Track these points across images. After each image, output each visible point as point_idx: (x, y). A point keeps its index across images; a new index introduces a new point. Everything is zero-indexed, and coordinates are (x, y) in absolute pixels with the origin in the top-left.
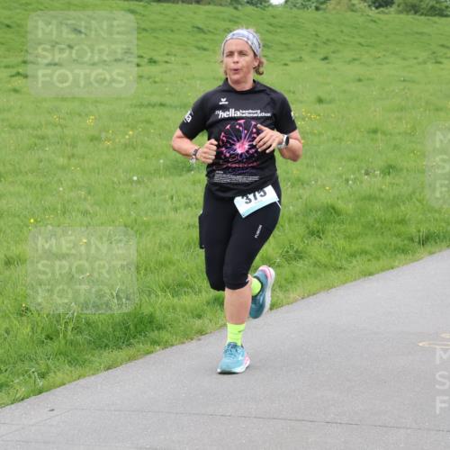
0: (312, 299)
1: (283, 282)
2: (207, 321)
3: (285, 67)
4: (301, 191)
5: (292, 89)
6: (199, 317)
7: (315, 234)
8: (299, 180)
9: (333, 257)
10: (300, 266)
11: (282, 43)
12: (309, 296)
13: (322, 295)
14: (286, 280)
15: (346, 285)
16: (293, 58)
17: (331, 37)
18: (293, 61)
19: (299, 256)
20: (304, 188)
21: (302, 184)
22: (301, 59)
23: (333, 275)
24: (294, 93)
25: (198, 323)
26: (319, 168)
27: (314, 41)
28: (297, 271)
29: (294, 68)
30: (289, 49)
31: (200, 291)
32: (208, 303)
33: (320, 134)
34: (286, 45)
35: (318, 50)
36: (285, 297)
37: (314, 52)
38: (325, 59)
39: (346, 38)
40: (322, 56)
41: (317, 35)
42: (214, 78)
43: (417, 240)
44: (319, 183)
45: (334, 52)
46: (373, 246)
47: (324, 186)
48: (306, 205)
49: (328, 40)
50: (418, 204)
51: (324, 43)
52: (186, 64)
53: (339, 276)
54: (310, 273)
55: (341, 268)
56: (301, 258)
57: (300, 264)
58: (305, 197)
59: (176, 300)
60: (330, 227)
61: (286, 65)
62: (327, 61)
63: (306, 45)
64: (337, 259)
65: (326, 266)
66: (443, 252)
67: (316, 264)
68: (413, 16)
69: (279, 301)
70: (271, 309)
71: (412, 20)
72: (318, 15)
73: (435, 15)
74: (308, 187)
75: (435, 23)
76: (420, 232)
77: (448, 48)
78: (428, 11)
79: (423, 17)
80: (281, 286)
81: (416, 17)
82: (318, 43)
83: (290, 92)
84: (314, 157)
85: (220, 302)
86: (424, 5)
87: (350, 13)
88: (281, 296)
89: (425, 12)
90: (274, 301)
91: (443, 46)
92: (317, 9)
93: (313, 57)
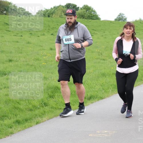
0: (51, 120)
1: (41, 114)
2: (13, 129)
3: (38, 37)
5: (41, 45)
6: (11, 128)
7: (51, 97)
9: (58, 105)
10: (47, 108)
12: (50, 119)
13: (55, 119)
14: (42, 113)
16: (41, 34)
17: (54, 27)
19: (46, 105)
20: (47, 81)
21: (46, 79)
22: (44, 35)
24: (42, 46)
25: (10, 130)
26: (52, 73)
27: (48, 28)
28: (45, 110)
29: (42, 38)
30: (40, 31)
31: (11, 118)
32: (14, 123)
33: (52, 61)
35: (50, 31)
36: (42, 120)
37: (48, 32)
38: (52, 34)
40: (51, 33)
41: (49, 26)
42: (13, 42)
43: (87, 98)
44: (52, 79)
45: (55, 32)
46: (72, 101)
47: (54, 80)
48: (48, 87)
49: (53, 28)
50: (87, 85)
51: (52, 29)
55: (61, 109)
56: (47, 105)
57: (46, 108)
58: (47, 84)
59: (2, 122)
60: (56, 94)
61: (39, 36)
62: (53, 35)
63: (46, 29)
65: (56, 108)
66: (96, 102)
67: (52, 108)
68: (82, 19)
69: (40, 121)
70: (37, 124)
71: (82, 21)
72: (49, 19)
73: (90, 19)
74: (48, 80)
75: (90, 21)
76: (88, 95)
77: (95, 30)
78: (88, 18)
79: (86, 20)
80: (40, 116)
81: (84, 19)
82: (50, 29)
83: (40, 46)
84: (50, 69)
85: (18, 122)
86: (86, 15)
87: (60, 18)
88: (40, 119)
89: (86, 18)
90: (38, 121)
91: (93, 30)
92: (49, 16)
93: (48, 34)
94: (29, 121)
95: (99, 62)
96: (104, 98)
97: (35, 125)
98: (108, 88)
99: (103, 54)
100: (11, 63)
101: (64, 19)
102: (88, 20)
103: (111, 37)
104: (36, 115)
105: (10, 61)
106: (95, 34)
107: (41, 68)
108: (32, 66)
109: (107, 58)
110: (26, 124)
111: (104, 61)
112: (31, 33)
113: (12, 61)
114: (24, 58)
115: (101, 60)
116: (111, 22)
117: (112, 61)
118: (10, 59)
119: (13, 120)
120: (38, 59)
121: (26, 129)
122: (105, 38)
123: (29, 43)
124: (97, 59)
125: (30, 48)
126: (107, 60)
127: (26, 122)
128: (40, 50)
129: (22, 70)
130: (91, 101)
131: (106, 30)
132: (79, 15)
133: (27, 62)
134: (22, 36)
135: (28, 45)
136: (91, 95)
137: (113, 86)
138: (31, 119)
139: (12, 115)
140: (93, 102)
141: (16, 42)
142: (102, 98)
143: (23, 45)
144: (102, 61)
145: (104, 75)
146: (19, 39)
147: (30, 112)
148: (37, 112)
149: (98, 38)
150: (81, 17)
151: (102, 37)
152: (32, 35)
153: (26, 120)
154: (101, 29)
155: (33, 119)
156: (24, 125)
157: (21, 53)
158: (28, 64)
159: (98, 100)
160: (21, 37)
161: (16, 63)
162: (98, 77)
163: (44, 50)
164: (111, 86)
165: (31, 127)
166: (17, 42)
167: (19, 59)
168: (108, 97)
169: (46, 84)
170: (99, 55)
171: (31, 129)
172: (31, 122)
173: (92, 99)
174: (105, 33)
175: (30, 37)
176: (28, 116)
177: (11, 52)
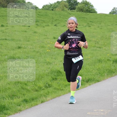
0: (54, 100)
3: (43, 28)
4: (49, 66)
6: (20, 106)
7: (54, 79)
8: (49, 62)
9: (60, 86)
10: (50, 89)
11: (42, 20)
12: (53, 99)
13: (57, 98)
14: (46, 94)
15: (65, 95)
16: (46, 25)
17: (57, 19)
18: (46, 26)
19: (50, 86)
21: (50, 64)
22: (48, 26)
23: (60, 92)
24: (46, 36)
25: (19, 108)
26: (55, 59)
27: (52, 20)
28: (49, 91)
29: (46, 28)
30: (45, 22)
32: (22, 101)
34: (44, 21)
35: (53, 22)
36: (46, 99)
38: (56, 25)
39: (62, 19)
40: (55, 25)
41: (53, 18)
42: (22, 31)
43: (85, 81)
44: (55, 63)
45: (58, 23)
47: (57, 64)
48: (51, 71)
49: (56, 20)
50: (85, 70)
51: (55, 20)
52: (13, 27)
53: (62, 92)
54: (53, 92)
55: (63, 90)
59: (12, 100)
60: (59, 77)
61: (44, 27)
62: (56, 26)
63: (50, 21)
64: (61, 87)
65: (58, 89)
66: (93, 85)
67: (55, 89)
68: (82, 12)
69: (44, 100)
70: (42, 103)
71: (81, 14)
72: (53, 12)
73: (88, 12)
74: (52, 65)
75: (88, 14)
76: (86, 78)
77: (92, 22)
78: (86, 11)
79: (84, 13)
80: (44, 96)
81: (83, 13)
82: (53, 20)
83: (45, 35)
84: (53, 55)
85: (26, 101)
86: (84, 9)
87: (62, 12)
88: (45, 99)
89: (85, 11)
90: (42, 100)
91: (91, 22)
92: (53, 10)
93: (52, 25)
94: (35, 100)
95: (96, 50)
96: (100, 81)
97: (40, 103)
98: (104, 72)
99: (99, 43)
100: (19, 50)
101: (65, 12)
102: (86, 14)
103: (106, 28)
104: (41, 95)
105: (19, 48)
106: (92, 25)
107: (45, 54)
108: (38, 52)
109: (103, 46)
110: (33, 103)
111: (100, 49)
112: (37, 24)
113: (21, 48)
114: (31, 45)
115: (97, 47)
116: (106, 15)
117: (107, 49)
118: (20, 46)
119: (21, 99)
120: (43, 47)
121: (32, 107)
122: (101, 29)
123: (35, 32)
124: (94, 47)
125: (36, 37)
126: (102, 48)
127: (33, 101)
128: (45, 39)
129: (29, 56)
130: (89, 83)
131: (101, 22)
132: (78, 9)
133: (33, 48)
134: (29, 26)
135: (35, 34)
136: (89, 78)
137: (108, 71)
138: (36, 98)
139: (21, 94)
140: (90, 84)
141: (24, 32)
142: (98, 81)
143: (31, 34)
144: (98, 49)
145: (100, 61)
146: (26, 29)
147: (36, 93)
148: (42, 92)
149: (95, 29)
150: (81, 11)
151: (98, 28)
152: (38, 26)
153: (33, 99)
154: (98, 21)
155: (39, 98)
156: (31, 104)
157: (29, 41)
158: (34, 51)
159: (95, 83)
160: (29, 28)
161: (25, 50)
162: (95, 62)
163: (48, 38)
164: (106, 70)
165: (37, 105)
166: (26, 31)
167: (27, 47)
168: (104, 80)
169: (50, 68)
170: (95, 44)
171: (36, 107)
172: (37, 101)
173: (90, 82)
174: (101, 25)
175: (36, 28)
176: (34, 96)
177: (20, 41)
